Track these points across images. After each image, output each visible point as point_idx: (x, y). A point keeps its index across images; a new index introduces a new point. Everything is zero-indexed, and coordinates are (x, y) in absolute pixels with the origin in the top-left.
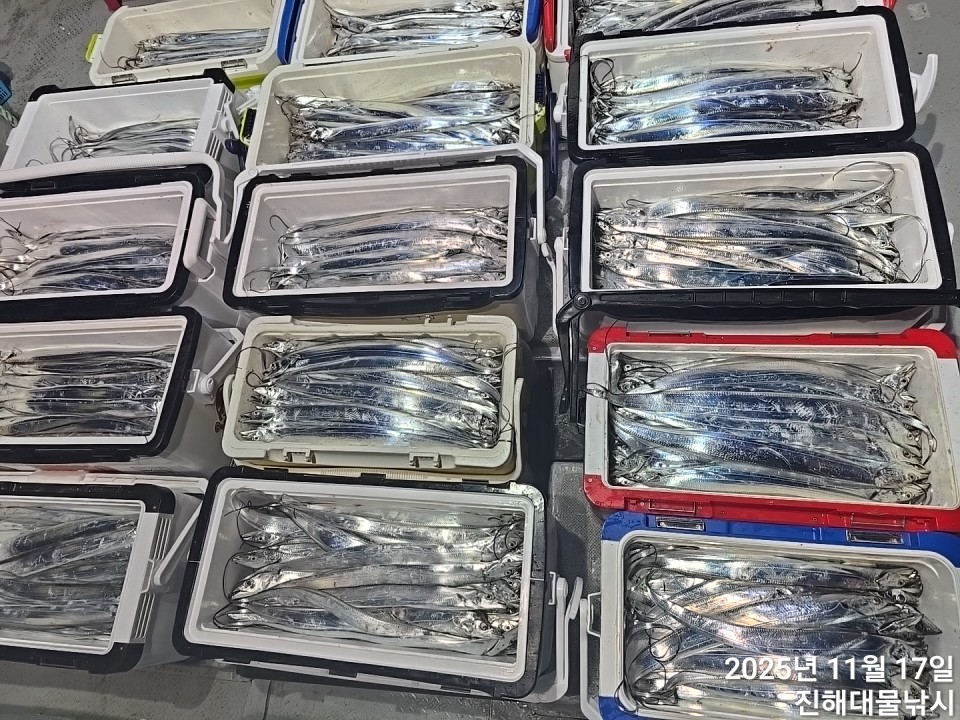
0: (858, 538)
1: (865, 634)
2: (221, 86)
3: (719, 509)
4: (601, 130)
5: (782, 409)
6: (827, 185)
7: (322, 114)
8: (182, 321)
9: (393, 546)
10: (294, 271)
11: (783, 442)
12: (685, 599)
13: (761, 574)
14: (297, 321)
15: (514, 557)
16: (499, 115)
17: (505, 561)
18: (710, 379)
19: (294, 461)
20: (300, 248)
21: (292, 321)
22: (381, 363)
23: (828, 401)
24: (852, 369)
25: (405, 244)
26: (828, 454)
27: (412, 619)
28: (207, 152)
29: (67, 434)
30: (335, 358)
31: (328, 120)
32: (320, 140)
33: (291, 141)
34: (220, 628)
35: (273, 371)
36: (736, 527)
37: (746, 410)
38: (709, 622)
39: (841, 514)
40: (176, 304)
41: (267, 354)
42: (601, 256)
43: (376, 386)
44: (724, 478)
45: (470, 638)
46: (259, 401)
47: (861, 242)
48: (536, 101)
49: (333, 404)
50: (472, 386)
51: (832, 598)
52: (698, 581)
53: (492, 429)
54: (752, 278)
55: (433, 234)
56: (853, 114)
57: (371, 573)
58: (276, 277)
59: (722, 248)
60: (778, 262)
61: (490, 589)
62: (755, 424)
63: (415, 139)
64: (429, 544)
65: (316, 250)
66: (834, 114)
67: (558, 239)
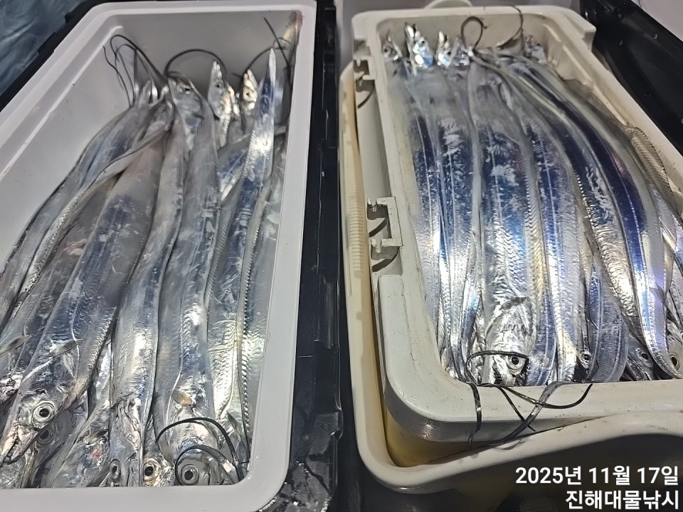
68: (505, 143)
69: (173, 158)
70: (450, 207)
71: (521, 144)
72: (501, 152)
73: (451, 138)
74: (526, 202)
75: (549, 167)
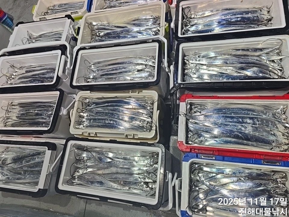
0: (266, 162)
1: (267, 193)
2: (70, 20)
3: (220, 152)
4: (186, 30)
5: (242, 121)
6: (260, 46)
7: (100, 28)
8: (58, 93)
9: (120, 162)
10: (91, 77)
11: (242, 131)
12: (209, 180)
13: (234, 173)
14: (92, 93)
15: (157, 166)
16: (154, 26)
17: (154, 167)
18: (219, 110)
19: (91, 135)
20: (93, 70)
21: (90, 93)
22: (117, 106)
23: (257, 118)
24: (266, 107)
25: (125, 68)
26: (257, 135)
27: (125, 184)
28: (66, 41)
29: (26, 126)
30: (103, 104)
31: (102, 30)
32: (100, 36)
33: (91, 36)
34: (69, 185)
35: (85, 108)
36: (226, 158)
37: (230, 121)
38: (217, 187)
39: (260, 155)
40: (57, 87)
41: (83, 102)
42: (186, 71)
43: (115, 112)
44: (222, 143)
45: (142, 190)
46: (81, 117)
47: (271, 65)
48: (165, 22)
49: (103, 118)
50: (144, 113)
51: (257, 181)
52: (214, 175)
53: (150, 126)
54: (234, 78)
55: (133, 65)
56: (270, 22)
57: (114, 170)
58: (86, 79)
59: (224, 68)
60: (242, 72)
61: (149, 175)
62: (233, 125)
63: (129, 35)
64: (130, 161)
65: (98, 70)
66: (263, 23)
67: (171, 66)
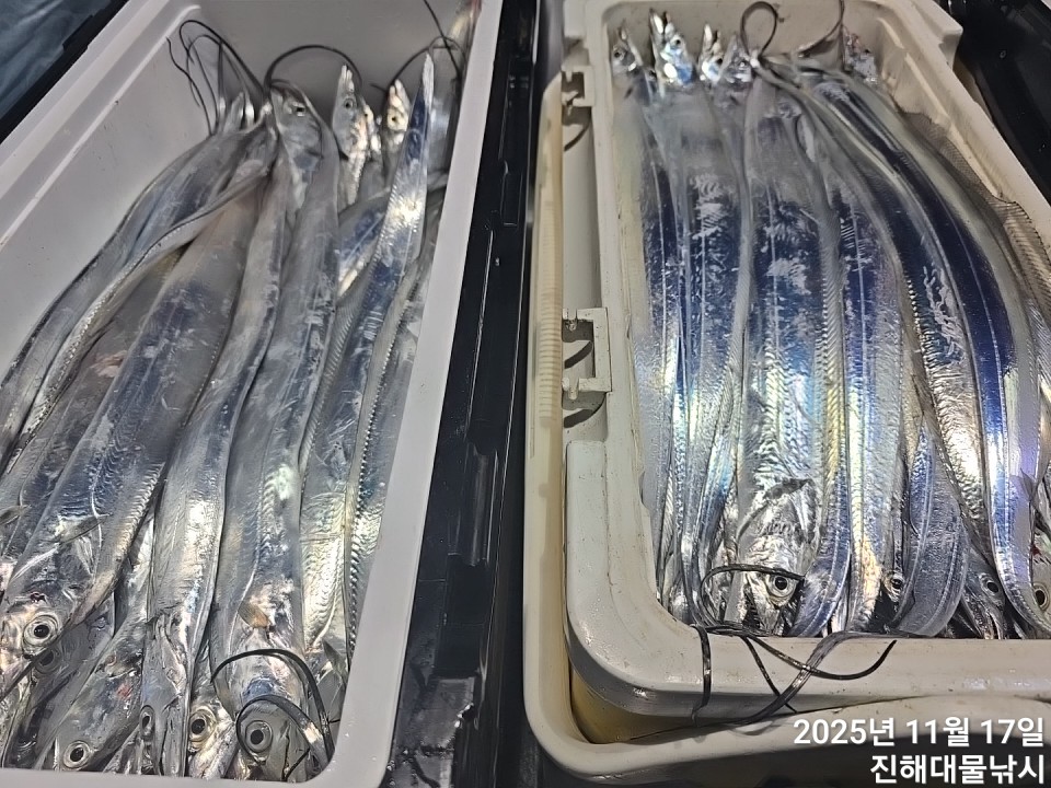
68: (795, 220)
69: (269, 223)
70: (697, 326)
71: (821, 223)
72: (787, 236)
73: (710, 209)
74: (820, 321)
75: (863, 264)
